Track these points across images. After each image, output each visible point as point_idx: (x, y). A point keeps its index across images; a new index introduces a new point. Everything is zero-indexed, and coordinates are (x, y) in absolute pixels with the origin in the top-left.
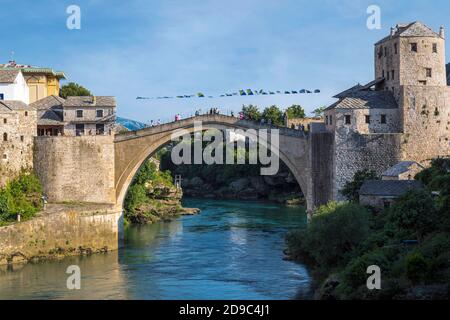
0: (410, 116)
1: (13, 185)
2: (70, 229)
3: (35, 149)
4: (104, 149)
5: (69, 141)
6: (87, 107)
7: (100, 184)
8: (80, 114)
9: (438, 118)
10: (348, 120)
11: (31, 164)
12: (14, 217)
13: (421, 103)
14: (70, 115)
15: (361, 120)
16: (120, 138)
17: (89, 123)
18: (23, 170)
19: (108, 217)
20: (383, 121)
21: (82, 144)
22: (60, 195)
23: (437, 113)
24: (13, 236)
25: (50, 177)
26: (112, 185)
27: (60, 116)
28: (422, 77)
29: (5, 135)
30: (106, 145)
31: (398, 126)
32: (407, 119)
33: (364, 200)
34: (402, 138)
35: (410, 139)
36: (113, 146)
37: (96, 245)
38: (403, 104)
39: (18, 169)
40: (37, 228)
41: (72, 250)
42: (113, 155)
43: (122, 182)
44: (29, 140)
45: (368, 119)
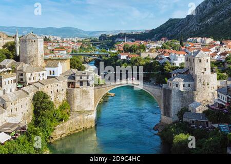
0: (199, 85)
1: (60, 107)
2: (80, 122)
3: (67, 93)
4: (91, 92)
5: (79, 90)
6: (84, 76)
7: (89, 104)
8: (81, 78)
9: (209, 86)
10: (177, 86)
11: (66, 98)
12: (62, 120)
13: (203, 81)
14: (78, 78)
15: (182, 86)
16: (96, 88)
17: (84, 81)
18: (63, 101)
19: (92, 115)
20: (189, 86)
21: (83, 91)
22: (76, 109)
23: (208, 84)
24: (62, 128)
25: (73, 103)
26: (93, 104)
27: (74, 78)
28: (203, 71)
29: (57, 90)
30: (91, 90)
31: (194, 89)
32: (198, 86)
33: (185, 119)
34: (196, 93)
35: (198, 93)
36: (93, 90)
37: (88, 126)
38: (196, 81)
39: (62, 101)
40: (70, 123)
41: (81, 129)
42: (93, 94)
43: (97, 103)
44: (65, 90)
45: (184, 86)
